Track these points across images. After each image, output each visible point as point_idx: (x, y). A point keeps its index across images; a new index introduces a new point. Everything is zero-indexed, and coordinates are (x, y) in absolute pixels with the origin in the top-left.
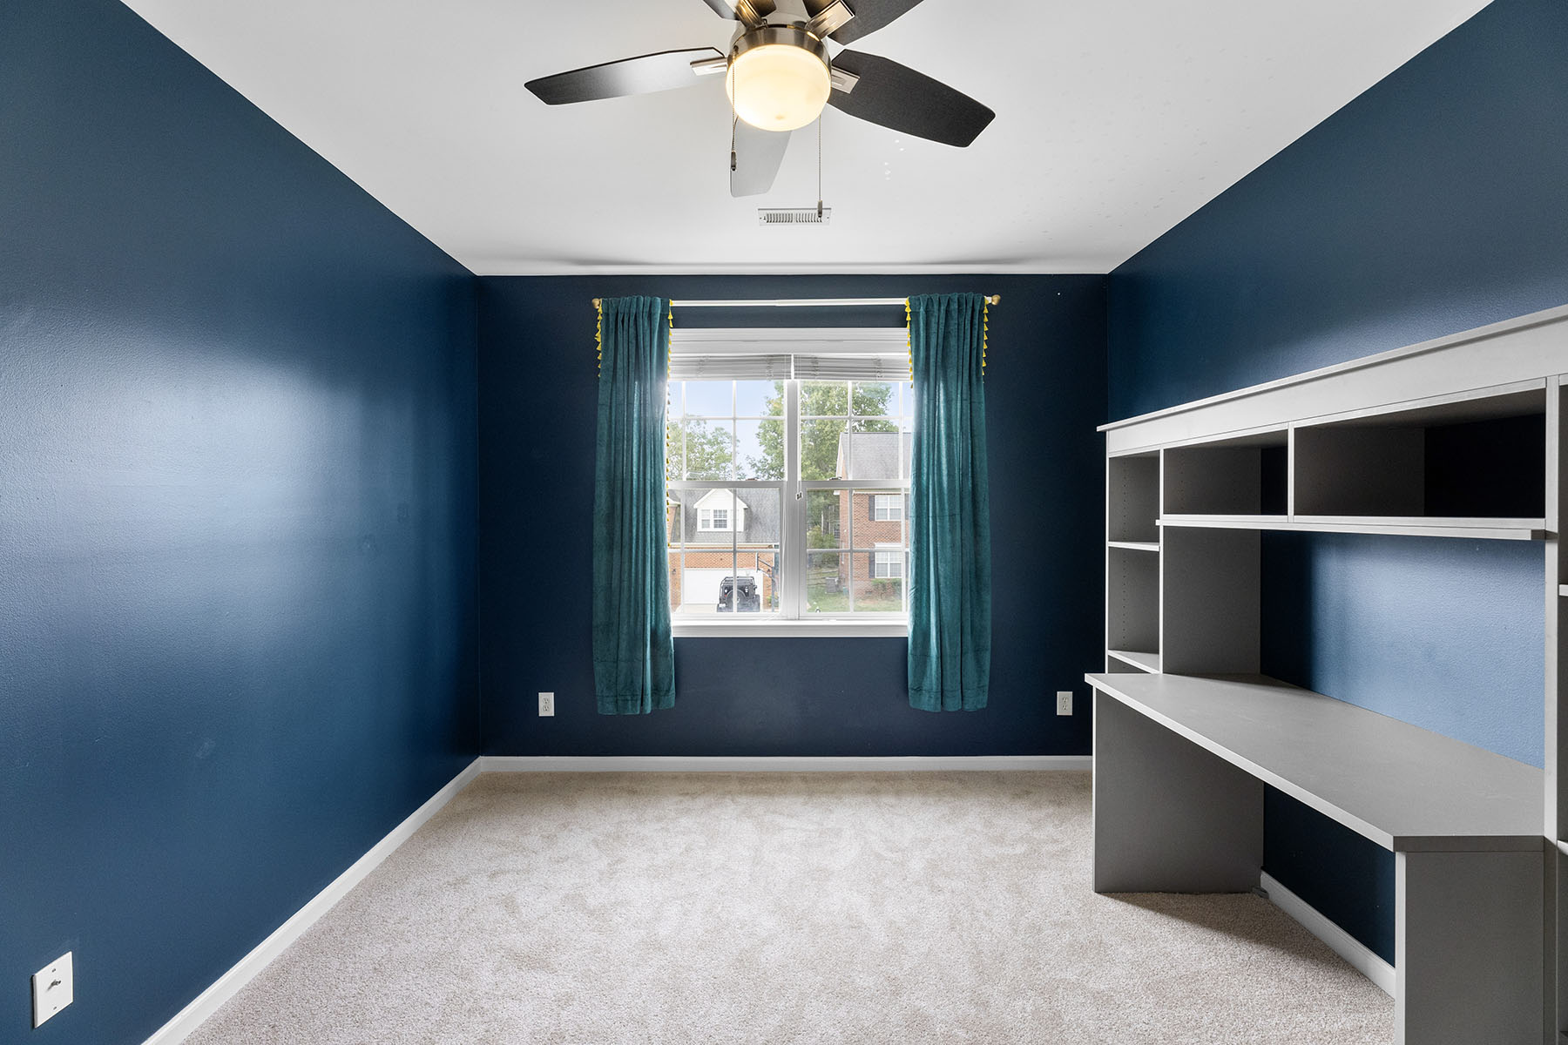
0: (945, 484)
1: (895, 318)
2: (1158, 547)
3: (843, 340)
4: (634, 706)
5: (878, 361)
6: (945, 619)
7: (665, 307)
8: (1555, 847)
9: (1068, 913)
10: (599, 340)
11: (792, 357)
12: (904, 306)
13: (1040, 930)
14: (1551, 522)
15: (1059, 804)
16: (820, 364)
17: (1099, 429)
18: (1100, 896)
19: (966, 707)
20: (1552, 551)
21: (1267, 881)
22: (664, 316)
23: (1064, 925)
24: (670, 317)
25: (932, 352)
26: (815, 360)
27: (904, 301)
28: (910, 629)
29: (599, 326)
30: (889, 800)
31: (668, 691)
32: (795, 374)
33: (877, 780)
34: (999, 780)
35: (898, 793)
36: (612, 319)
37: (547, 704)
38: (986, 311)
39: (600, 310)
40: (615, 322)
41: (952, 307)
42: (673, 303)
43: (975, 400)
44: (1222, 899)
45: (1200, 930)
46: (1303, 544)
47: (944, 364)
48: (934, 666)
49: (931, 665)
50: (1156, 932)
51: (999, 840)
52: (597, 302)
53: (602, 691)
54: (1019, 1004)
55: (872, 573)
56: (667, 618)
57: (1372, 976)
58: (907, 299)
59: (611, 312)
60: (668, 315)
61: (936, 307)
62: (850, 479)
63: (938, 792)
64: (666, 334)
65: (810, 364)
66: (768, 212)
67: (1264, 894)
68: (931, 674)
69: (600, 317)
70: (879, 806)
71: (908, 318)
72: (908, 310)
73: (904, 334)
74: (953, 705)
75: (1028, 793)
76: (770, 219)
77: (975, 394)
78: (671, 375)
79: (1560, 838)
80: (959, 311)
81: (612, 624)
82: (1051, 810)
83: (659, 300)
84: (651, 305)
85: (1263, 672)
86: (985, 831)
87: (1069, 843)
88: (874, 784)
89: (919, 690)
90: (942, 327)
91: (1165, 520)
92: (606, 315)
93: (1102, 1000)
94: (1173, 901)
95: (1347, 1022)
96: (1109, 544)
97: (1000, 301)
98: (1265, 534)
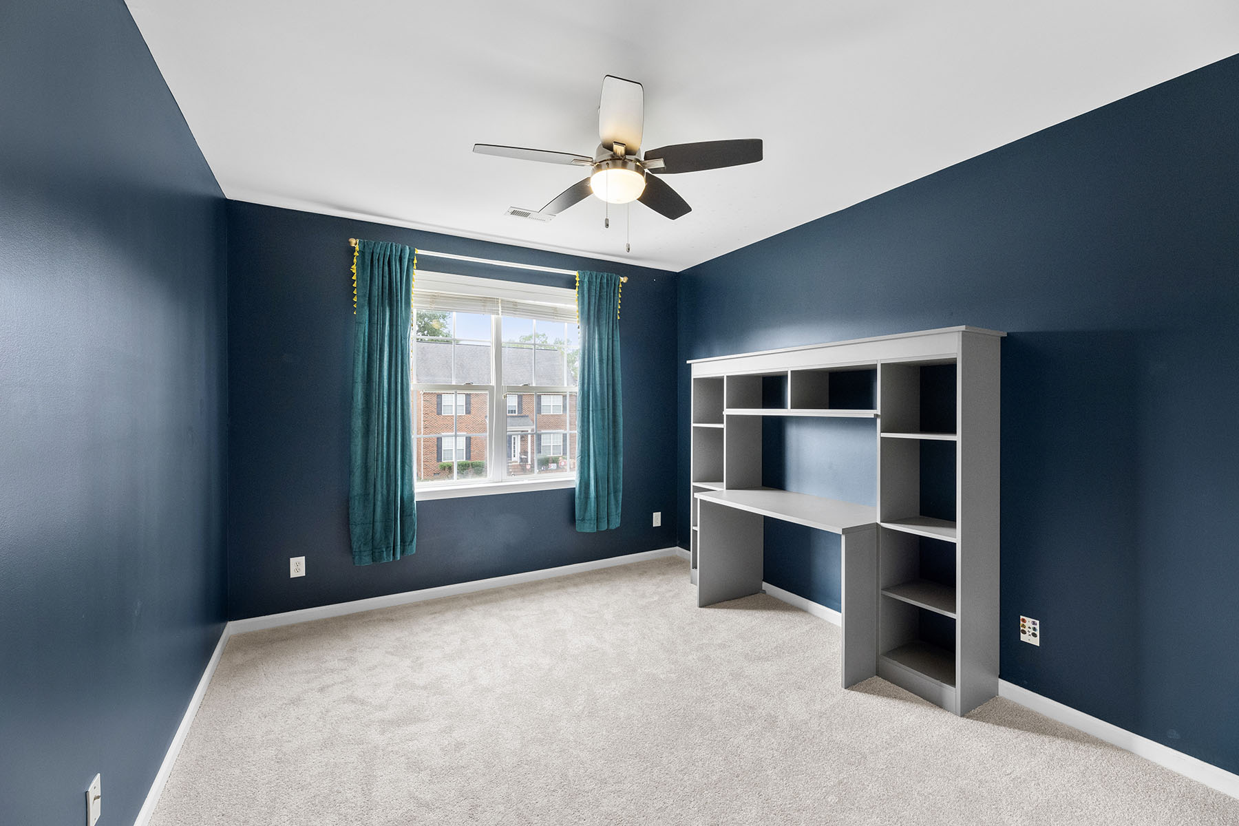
0: (598, 390)
1: (570, 283)
2: (724, 426)
3: (534, 293)
4: (388, 555)
5: (555, 309)
6: (599, 474)
7: (412, 253)
8: (880, 525)
9: (692, 618)
10: (354, 271)
11: (500, 301)
12: (575, 276)
13: (684, 629)
14: (878, 411)
15: (664, 574)
16: (518, 307)
17: (688, 362)
18: (702, 609)
19: (611, 527)
20: (879, 421)
21: (765, 586)
22: (411, 260)
23: (692, 623)
24: (415, 261)
25: (592, 308)
26: (515, 304)
27: (575, 273)
28: (578, 482)
29: (355, 260)
30: (572, 590)
31: (412, 541)
32: (502, 312)
33: (559, 582)
34: (626, 569)
35: (576, 585)
36: (368, 258)
37: (298, 567)
38: (621, 286)
39: (357, 248)
40: (368, 260)
41: (603, 281)
42: (418, 252)
43: (615, 339)
44: (749, 598)
45: (747, 611)
46: (780, 422)
47: (598, 318)
48: (593, 504)
49: (591, 503)
50: (731, 616)
51: (643, 596)
52: (353, 241)
53: (360, 547)
54: (690, 657)
55: (439, 459)
56: (411, 486)
57: (810, 611)
58: (576, 272)
59: (368, 252)
60: (413, 260)
61: (594, 280)
62: (534, 385)
63: (598, 580)
64: (411, 274)
65: (512, 306)
66: (516, 210)
67: (764, 592)
68: (591, 510)
69: (356, 254)
70: (569, 594)
71: (577, 284)
72: (577, 279)
73: (573, 293)
74: (604, 527)
75: (646, 572)
76: (514, 213)
77: (615, 336)
78: (414, 304)
79: (881, 522)
80: (607, 283)
81: (369, 494)
82: (661, 577)
83: (407, 247)
84: (401, 250)
85: (763, 485)
86: (635, 594)
87: (677, 590)
88: (558, 584)
89: (583, 520)
90: (598, 292)
91: (727, 412)
92: (362, 253)
93: (723, 646)
94: (732, 603)
95: (807, 628)
96: (693, 425)
97: (628, 281)
98: (764, 417)
